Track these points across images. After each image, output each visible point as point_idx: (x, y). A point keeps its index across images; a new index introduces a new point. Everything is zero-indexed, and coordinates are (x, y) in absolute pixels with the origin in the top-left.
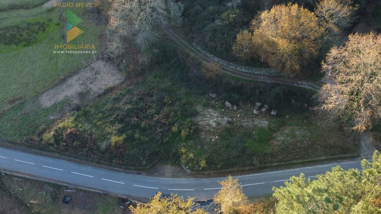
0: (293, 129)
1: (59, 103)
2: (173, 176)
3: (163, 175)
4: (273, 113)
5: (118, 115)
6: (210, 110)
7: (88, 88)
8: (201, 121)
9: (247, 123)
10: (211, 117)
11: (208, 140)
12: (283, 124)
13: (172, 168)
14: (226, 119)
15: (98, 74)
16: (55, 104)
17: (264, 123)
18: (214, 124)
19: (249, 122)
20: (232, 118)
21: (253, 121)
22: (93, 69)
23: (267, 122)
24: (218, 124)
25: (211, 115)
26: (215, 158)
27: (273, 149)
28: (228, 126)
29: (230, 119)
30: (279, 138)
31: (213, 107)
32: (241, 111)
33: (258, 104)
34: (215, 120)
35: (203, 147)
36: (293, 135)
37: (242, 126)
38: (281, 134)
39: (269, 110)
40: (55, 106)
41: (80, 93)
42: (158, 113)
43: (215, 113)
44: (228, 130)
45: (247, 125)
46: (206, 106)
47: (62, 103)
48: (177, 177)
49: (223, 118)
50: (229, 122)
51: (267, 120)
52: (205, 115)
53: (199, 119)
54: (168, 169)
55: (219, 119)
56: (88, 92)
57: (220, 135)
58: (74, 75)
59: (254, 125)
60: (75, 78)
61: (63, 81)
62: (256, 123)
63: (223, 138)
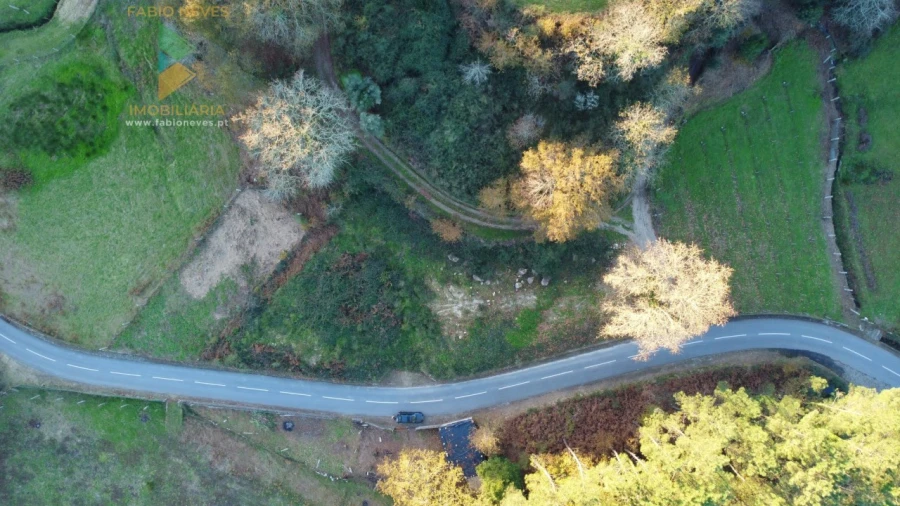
0: (571, 301)
1: (216, 288)
2: (413, 385)
3: (400, 384)
4: (544, 283)
5: (320, 317)
6: (452, 288)
7: (252, 255)
8: (441, 309)
9: (506, 305)
10: (455, 301)
11: (454, 336)
12: (558, 295)
13: (411, 374)
14: (475, 301)
15: (256, 221)
16: (210, 290)
17: (530, 300)
18: (460, 314)
19: (509, 303)
20: (485, 300)
21: (515, 300)
22: (243, 212)
23: (535, 297)
24: (467, 312)
25: (454, 298)
26: (465, 362)
27: (541, 337)
28: (479, 314)
29: (482, 302)
30: (550, 318)
31: (457, 283)
32: (498, 282)
33: (522, 272)
34: (460, 305)
35: (447, 348)
36: (570, 311)
37: (498, 312)
38: (554, 310)
39: (540, 278)
40: (213, 293)
41: (243, 266)
42: (375, 300)
43: (459, 293)
44: (480, 321)
45: (506, 308)
46: (445, 281)
47: (221, 287)
48: (419, 385)
49: (472, 300)
50: (482, 308)
51: (535, 294)
52: (445, 299)
53: (438, 306)
54: (406, 376)
55: (466, 303)
56: (254, 262)
57: (470, 330)
58: (216, 229)
59: (517, 306)
60: (221, 233)
61: (203, 243)
62: (519, 302)
63: (474, 332)
